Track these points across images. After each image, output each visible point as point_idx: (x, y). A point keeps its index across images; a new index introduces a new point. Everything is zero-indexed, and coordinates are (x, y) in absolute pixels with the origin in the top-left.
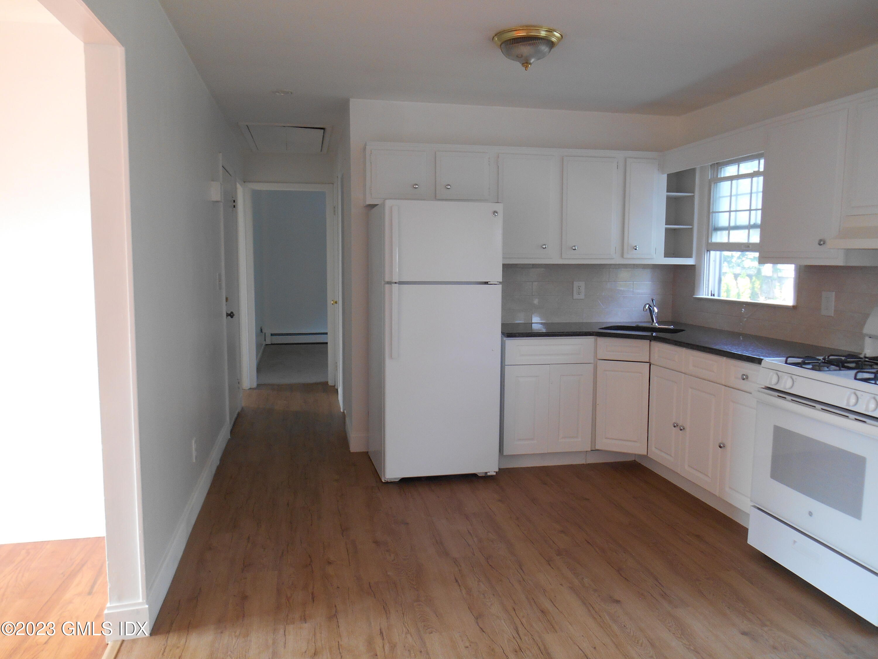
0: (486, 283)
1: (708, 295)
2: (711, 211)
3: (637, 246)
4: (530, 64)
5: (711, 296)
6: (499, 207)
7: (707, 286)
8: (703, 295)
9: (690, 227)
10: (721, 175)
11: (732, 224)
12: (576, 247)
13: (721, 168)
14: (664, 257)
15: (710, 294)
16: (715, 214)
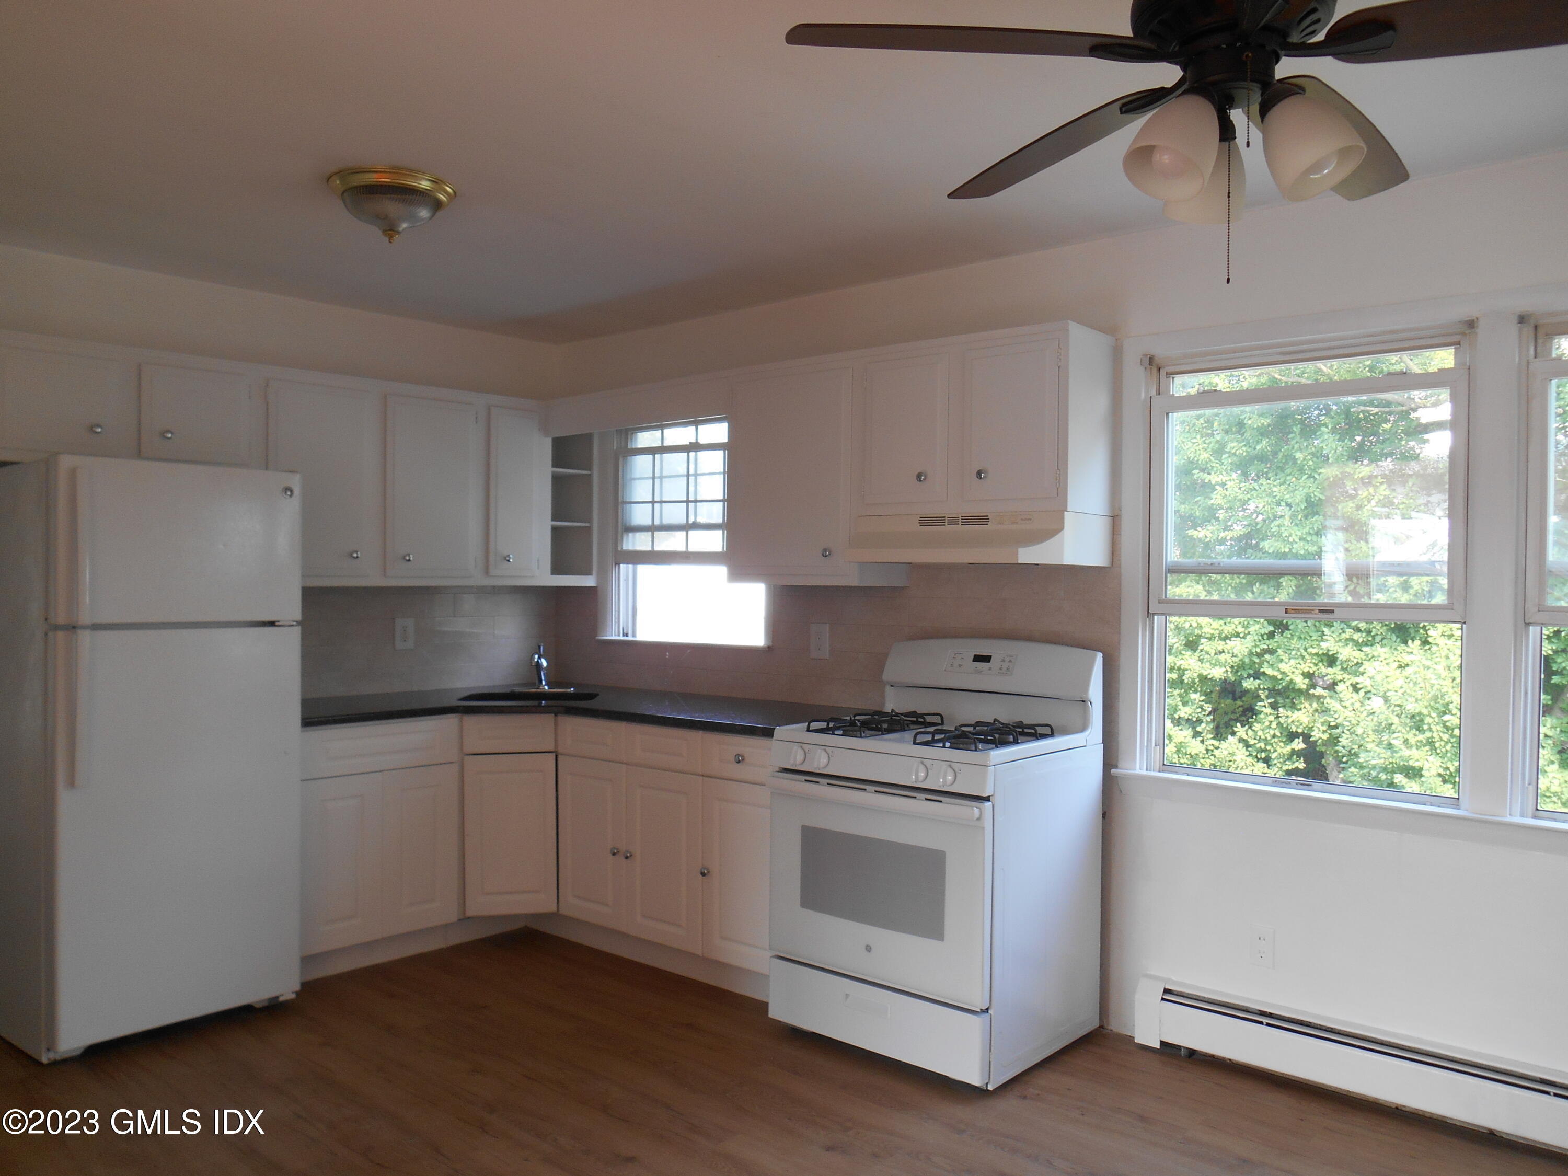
0: (272, 624)
1: (619, 635)
2: (620, 500)
3: (511, 556)
4: (398, 233)
5: (624, 636)
6: (295, 482)
7: (617, 620)
8: (612, 636)
9: (587, 525)
10: (632, 445)
11: (657, 522)
12: (411, 556)
13: (632, 434)
14: (552, 574)
15: (622, 635)
16: (628, 506)
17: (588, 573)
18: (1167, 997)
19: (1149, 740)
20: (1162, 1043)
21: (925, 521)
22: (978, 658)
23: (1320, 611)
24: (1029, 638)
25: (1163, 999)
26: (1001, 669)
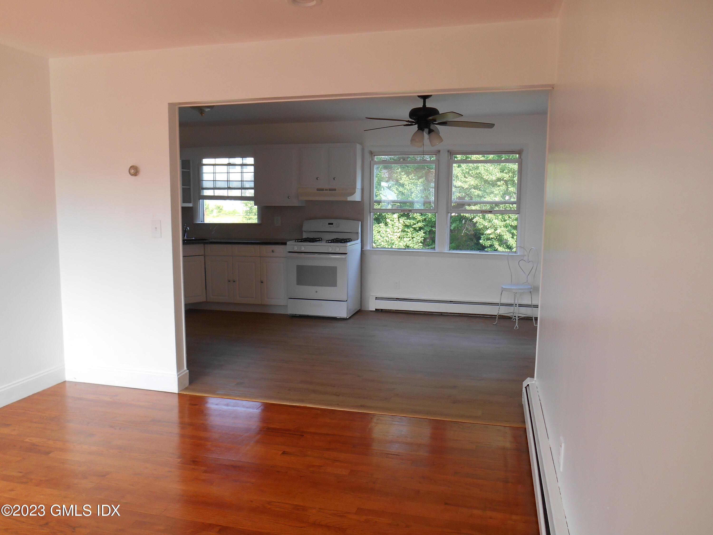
2: (200, 180)
7: (199, 217)
9: (189, 187)
10: (203, 162)
11: (216, 187)
15: (201, 221)
16: (202, 181)
17: (190, 202)
18: (376, 299)
19: (370, 242)
20: (376, 309)
21: (318, 190)
22: (329, 224)
23: (409, 211)
24: (340, 218)
25: (376, 300)
26: (336, 226)
